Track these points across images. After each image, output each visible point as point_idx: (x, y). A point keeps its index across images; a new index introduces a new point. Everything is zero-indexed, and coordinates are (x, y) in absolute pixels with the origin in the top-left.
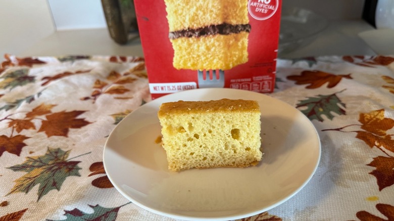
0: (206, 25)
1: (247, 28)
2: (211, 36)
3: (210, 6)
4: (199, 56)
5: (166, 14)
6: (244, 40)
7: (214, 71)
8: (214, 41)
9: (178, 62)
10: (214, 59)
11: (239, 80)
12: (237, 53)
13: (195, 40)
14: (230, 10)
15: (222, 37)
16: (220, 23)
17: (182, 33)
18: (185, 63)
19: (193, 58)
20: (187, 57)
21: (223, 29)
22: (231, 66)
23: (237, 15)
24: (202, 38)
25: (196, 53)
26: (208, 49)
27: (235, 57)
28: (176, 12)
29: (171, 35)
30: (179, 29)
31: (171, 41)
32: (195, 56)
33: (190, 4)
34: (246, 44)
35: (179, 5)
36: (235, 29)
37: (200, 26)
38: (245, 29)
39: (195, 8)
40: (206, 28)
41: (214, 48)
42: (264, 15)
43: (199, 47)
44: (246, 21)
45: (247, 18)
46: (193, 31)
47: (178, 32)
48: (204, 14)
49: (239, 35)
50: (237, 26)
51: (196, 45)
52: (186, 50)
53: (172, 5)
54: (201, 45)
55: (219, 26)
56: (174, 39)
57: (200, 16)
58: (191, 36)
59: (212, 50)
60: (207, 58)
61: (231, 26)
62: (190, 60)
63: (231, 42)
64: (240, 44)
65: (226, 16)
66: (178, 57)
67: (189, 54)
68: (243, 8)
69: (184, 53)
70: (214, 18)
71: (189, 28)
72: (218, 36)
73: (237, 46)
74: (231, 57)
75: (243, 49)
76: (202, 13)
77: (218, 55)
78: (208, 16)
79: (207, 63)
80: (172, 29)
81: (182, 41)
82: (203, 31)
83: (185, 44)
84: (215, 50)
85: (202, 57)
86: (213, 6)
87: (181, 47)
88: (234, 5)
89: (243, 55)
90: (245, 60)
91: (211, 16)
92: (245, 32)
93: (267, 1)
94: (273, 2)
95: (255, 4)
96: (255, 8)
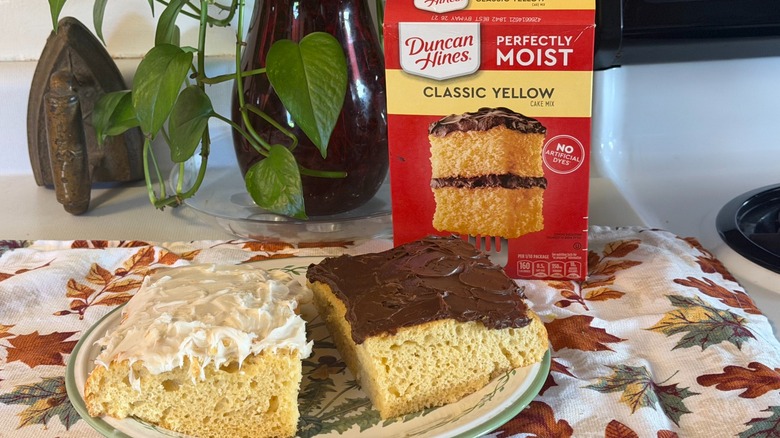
0: (483, 173)
1: (542, 183)
2: (490, 188)
3: (490, 150)
4: (471, 214)
5: (430, 155)
6: (538, 198)
7: (493, 238)
8: (495, 196)
9: (439, 221)
10: (493, 221)
11: (531, 256)
12: (527, 215)
13: (468, 191)
14: (518, 158)
15: (506, 191)
16: (503, 173)
17: (450, 181)
18: (450, 223)
19: (463, 216)
20: (453, 214)
21: (506, 180)
22: (518, 233)
23: (527, 164)
24: (477, 190)
25: (468, 210)
26: (485, 205)
27: (525, 221)
28: (443, 154)
29: (433, 183)
30: (446, 176)
31: (433, 190)
32: (466, 214)
33: (463, 145)
34: (541, 205)
35: (448, 145)
36: (525, 183)
37: (475, 175)
38: (538, 184)
39: (469, 151)
40: (484, 177)
41: (494, 205)
42: (565, 168)
43: (471, 201)
44: (540, 173)
45: (541, 169)
46: (465, 180)
47: (445, 179)
48: (482, 159)
49: (530, 191)
50: (527, 178)
51: (468, 199)
52: (453, 204)
53: (439, 145)
54: (476, 199)
55: (500, 176)
56: (437, 188)
57: (475, 161)
58: (461, 186)
59: (491, 208)
60: (483, 219)
61: (518, 178)
62: (458, 220)
63: (519, 199)
64: (531, 203)
65: (512, 165)
66: (440, 215)
67: (457, 210)
68: (535, 156)
69: (450, 208)
70: (495, 166)
71: (459, 176)
72: (499, 189)
73: (528, 205)
74: (518, 220)
75: (536, 210)
76: (478, 158)
77: (499, 216)
78: (487, 162)
79: (483, 226)
80: (435, 174)
81: (449, 192)
82: (479, 182)
83: (453, 197)
84: (495, 208)
85: (476, 216)
86: (494, 151)
87: (446, 200)
88: (523, 151)
89: (536, 220)
90: (539, 226)
91: (491, 163)
92: (538, 188)
93: (569, 150)
94: (577, 153)
95: (552, 153)
96: (552, 157)
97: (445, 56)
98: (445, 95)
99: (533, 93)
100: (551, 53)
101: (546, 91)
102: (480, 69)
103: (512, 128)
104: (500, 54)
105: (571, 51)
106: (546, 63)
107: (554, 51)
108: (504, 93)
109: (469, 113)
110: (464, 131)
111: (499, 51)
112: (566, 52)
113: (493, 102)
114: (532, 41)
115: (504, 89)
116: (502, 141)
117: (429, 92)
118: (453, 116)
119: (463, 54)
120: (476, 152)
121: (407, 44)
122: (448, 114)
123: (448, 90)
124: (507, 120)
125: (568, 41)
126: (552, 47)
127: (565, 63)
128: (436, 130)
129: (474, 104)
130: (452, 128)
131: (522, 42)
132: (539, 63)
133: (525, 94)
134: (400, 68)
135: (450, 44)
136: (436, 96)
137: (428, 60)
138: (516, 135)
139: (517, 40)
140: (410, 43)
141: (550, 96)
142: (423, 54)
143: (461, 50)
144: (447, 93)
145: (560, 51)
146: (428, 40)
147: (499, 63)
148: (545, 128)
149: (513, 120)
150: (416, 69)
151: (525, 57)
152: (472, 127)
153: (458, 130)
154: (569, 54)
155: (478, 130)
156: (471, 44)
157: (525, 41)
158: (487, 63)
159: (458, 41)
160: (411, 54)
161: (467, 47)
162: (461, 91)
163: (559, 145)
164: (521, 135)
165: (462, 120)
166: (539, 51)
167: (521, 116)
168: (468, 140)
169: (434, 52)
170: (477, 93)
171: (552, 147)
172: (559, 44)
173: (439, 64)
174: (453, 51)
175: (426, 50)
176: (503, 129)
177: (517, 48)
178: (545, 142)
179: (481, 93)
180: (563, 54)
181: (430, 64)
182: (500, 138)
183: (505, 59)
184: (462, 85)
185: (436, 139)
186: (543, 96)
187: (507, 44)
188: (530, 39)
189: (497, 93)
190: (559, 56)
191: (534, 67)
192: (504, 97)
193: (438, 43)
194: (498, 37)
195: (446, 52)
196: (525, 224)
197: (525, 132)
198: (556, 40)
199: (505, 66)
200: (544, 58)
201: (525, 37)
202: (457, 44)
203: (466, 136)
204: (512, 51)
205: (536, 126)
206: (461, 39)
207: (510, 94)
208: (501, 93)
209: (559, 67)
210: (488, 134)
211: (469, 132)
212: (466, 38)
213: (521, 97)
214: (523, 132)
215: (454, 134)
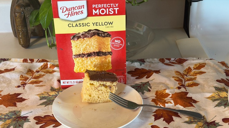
0: (91, 52)
1: (110, 54)
2: (93, 57)
3: (92, 44)
4: (87, 66)
5: (72, 47)
6: (110, 58)
8: (95, 59)
9: (76, 69)
12: (106, 65)
13: (86, 58)
14: (102, 46)
15: (99, 57)
16: (97, 51)
17: (79, 55)
18: (80, 70)
19: (84, 67)
20: (81, 66)
21: (98, 54)
23: (105, 48)
24: (89, 58)
25: (86, 65)
26: (92, 63)
27: (106, 67)
28: (76, 46)
29: (73, 56)
30: (78, 54)
31: (73, 59)
32: (85, 66)
33: (83, 43)
35: (78, 43)
36: (105, 54)
37: (88, 53)
38: (109, 54)
39: (85, 45)
40: (91, 53)
41: (95, 62)
42: (118, 48)
43: (87, 62)
44: (110, 50)
45: (110, 49)
46: (84, 55)
47: (77, 55)
48: (90, 47)
49: (107, 56)
50: (106, 52)
51: (86, 61)
52: (81, 63)
53: (75, 43)
54: (89, 61)
55: (96, 52)
56: (75, 58)
57: (88, 48)
58: (83, 57)
61: (103, 52)
62: (83, 68)
63: (103, 60)
64: (107, 60)
65: (100, 48)
66: (77, 67)
67: (82, 65)
68: (108, 45)
69: (80, 65)
70: (95, 49)
71: (82, 53)
72: (96, 57)
74: (103, 66)
75: (109, 63)
76: (89, 47)
77: (97, 66)
78: (92, 48)
80: (74, 54)
81: (79, 59)
82: (89, 55)
83: (80, 61)
85: (89, 66)
86: (94, 44)
87: (78, 62)
88: (104, 43)
89: (109, 66)
90: (110, 68)
91: (93, 48)
92: (109, 55)
93: (119, 42)
94: (122, 42)
95: (114, 43)
96: (113, 45)
97: (75, 13)
98: (76, 26)
99: (106, 24)
100: (111, 10)
101: (111, 22)
102: (87, 16)
103: (100, 36)
104: (94, 11)
105: (118, 9)
106: (110, 13)
108: (96, 24)
109: (84, 32)
110: (83, 38)
111: (93, 10)
112: (116, 9)
113: (92, 27)
114: (105, 6)
115: (96, 23)
116: (96, 41)
117: (70, 25)
118: (79, 33)
119: (81, 12)
120: (88, 45)
121: (61, 9)
122: (77, 33)
123: (76, 24)
124: (98, 33)
125: (117, 5)
126: (112, 8)
127: (116, 13)
128: (73, 38)
129: (86, 29)
130: (79, 37)
131: (101, 6)
132: (108, 13)
133: (103, 24)
134: (59, 17)
135: (76, 8)
136: (73, 27)
137: (69, 14)
138: (101, 38)
139: (100, 6)
140: (62, 8)
141: (112, 24)
142: (67, 12)
143: (80, 10)
144: (76, 25)
145: (114, 9)
146: (68, 7)
147: (94, 14)
148: (111, 35)
149: (100, 33)
151: (103, 11)
152: (86, 37)
153: (81, 38)
154: (117, 10)
155: (88, 37)
156: (84, 8)
157: (102, 6)
158: (90, 14)
159: (79, 7)
160: (63, 12)
161: (82, 9)
162: (81, 24)
163: (116, 41)
164: (103, 38)
165: (82, 34)
166: (107, 9)
167: (102, 32)
168: (85, 41)
169: (71, 12)
170: (87, 25)
171: (113, 41)
172: (114, 6)
173: (73, 15)
174: (77, 11)
175: (68, 11)
176: (96, 36)
177: (100, 9)
178: (111, 40)
179: (88, 25)
180: (115, 10)
181: (70, 15)
182: (96, 39)
183: (96, 13)
184: (81, 22)
185: (74, 41)
186: (109, 24)
187: (96, 7)
188: (104, 5)
189: (94, 24)
190: (114, 11)
191: (106, 15)
192: (96, 25)
193: (72, 8)
194: (93, 5)
195: (75, 11)
196: (106, 68)
197: (104, 37)
198: (113, 5)
199: (96, 15)
200: (109, 11)
201: (102, 5)
202: (79, 8)
203: (84, 40)
204: (98, 9)
205: (107, 34)
206: (80, 6)
207: (98, 24)
208: (95, 24)
209: (114, 14)
210: (91, 38)
211: (85, 38)
212: (82, 6)
213: (102, 25)
214: (103, 37)
215: (80, 39)
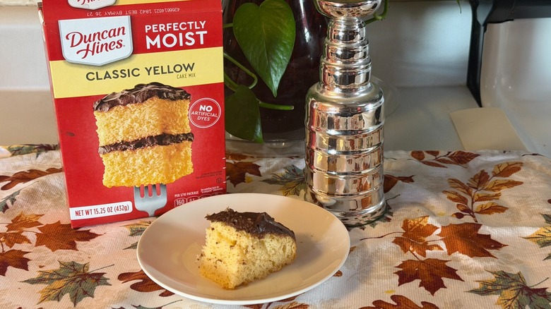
0: (143, 136)
1: (190, 137)
2: (149, 147)
3: (147, 117)
4: (135, 170)
5: (97, 128)
6: (187, 149)
7: (154, 186)
8: (154, 154)
9: (108, 180)
10: (153, 173)
11: (185, 194)
12: (180, 164)
13: (131, 153)
14: (170, 120)
15: (162, 147)
16: (159, 134)
17: (115, 147)
18: (118, 179)
19: (128, 172)
20: (120, 172)
21: (162, 139)
22: (174, 179)
23: (177, 124)
24: (138, 150)
25: (132, 167)
26: (146, 161)
27: (179, 168)
28: (107, 125)
29: (101, 150)
30: (111, 143)
31: (101, 156)
32: (131, 171)
33: (124, 116)
34: (190, 154)
35: (111, 118)
36: (176, 139)
37: (136, 139)
38: (187, 138)
39: (130, 120)
40: (143, 139)
41: (153, 160)
42: (206, 123)
43: (134, 160)
44: (188, 130)
45: (188, 127)
46: (128, 144)
47: (111, 146)
48: (141, 125)
49: (181, 145)
50: (178, 135)
51: (131, 158)
52: (119, 164)
53: (104, 119)
54: (137, 159)
55: (157, 137)
56: (104, 153)
57: (135, 128)
58: (125, 149)
59: (151, 162)
60: (145, 172)
61: (171, 136)
62: (124, 176)
63: (173, 152)
64: (182, 154)
65: (165, 126)
66: (109, 174)
67: (123, 169)
68: (183, 117)
69: (117, 168)
70: (152, 129)
71: (122, 141)
72: (157, 147)
73: (181, 156)
74: (173, 168)
75: (186, 159)
76: (137, 125)
77: (157, 168)
78: (145, 127)
79: (145, 177)
80: (102, 143)
81: (115, 155)
82: (140, 144)
83: (118, 158)
84: (154, 163)
85: (139, 170)
86: (150, 118)
87: (113, 162)
88: (173, 115)
89: (187, 166)
90: (190, 170)
91: (148, 127)
92: (187, 141)
93: (209, 109)
94: (215, 110)
95: (196, 113)
96: (196, 116)
97: (102, 46)
98: (105, 78)
99: (178, 68)
100: (190, 36)
101: (189, 65)
102: (133, 54)
103: (164, 98)
104: (148, 40)
105: (206, 32)
106: (187, 43)
107: (192, 34)
108: (155, 70)
109: (127, 90)
110: (124, 105)
111: (148, 38)
112: (202, 33)
113: (146, 79)
114: (174, 27)
115: (154, 68)
116: (156, 109)
117: (91, 76)
118: (114, 94)
119: (118, 42)
120: (136, 120)
121: (67, 38)
122: (109, 93)
123: (107, 73)
124: (158, 91)
125: (203, 25)
126: (191, 31)
127: (202, 43)
128: (100, 107)
129: (130, 83)
130: (113, 104)
131: (166, 28)
132: (181, 44)
133: (171, 70)
134: (62, 58)
135: (106, 35)
136: (98, 79)
137: (87, 50)
138: (167, 103)
139: (162, 27)
140: (70, 37)
141: (191, 69)
142: (83, 46)
143: (116, 39)
144: (107, 76)
145: (197, 33)
146: (86, 33)
147: (148, 47)
148: (190, 95)
149: (163, 92)
150: (79, 58)
151: (170, 40)
152: (130, 101)
153: (119, 104)
154: (204, 35)
155: (136, 103)
156: (123, 34)
157: (168, 28)
158: (139, 47)
159: (112, 32)
160: (72, 46)
161: (121, 37)
162: (119, 73)
163: (201, 107)
164: (171, 102)
165: (122, 96)
166: (181, 35)
167: (170, 87)
168: (128, 111)
169: (92, 43)
170: (132, 73)
171: (196, 108)
172: (196, 28)
173: (97, 52)
174: (108, 41)
175: (85, 42)
176: (156, 99)
177: (162, 34)
178: (190, 105)
179: (136, 72)
180: (199, 35)
181: (90, 53)
182: (155, 106)
183: (153, 44)
184: (119, 68)
185: (101, 114)
186: (186, 69)
187: (154, 31)
188: (172, 26)
189: (149, 71)
190: (197, 38)
191: (177, 48)
192: (155, 74)
193: (95, 35)
194: (146, 26)
195: (103, 42)
196: (178, 171)
197: (174, 99)
198: (193, 25)
199: (154, 49)
200: (185, 40)
201: (168, 25)
202: (112, 34)
203: (126, 108)
204: (158, 37)
205: (182, 94)
206: (115, 30)
207: (160, 71)
208: (152, 70)
209: (197, 46)
210: (144, 104)
211: (128, 105)
212: (119, 29)
213: (169, 72)
214: (172, 100)
215: (115, 108)
